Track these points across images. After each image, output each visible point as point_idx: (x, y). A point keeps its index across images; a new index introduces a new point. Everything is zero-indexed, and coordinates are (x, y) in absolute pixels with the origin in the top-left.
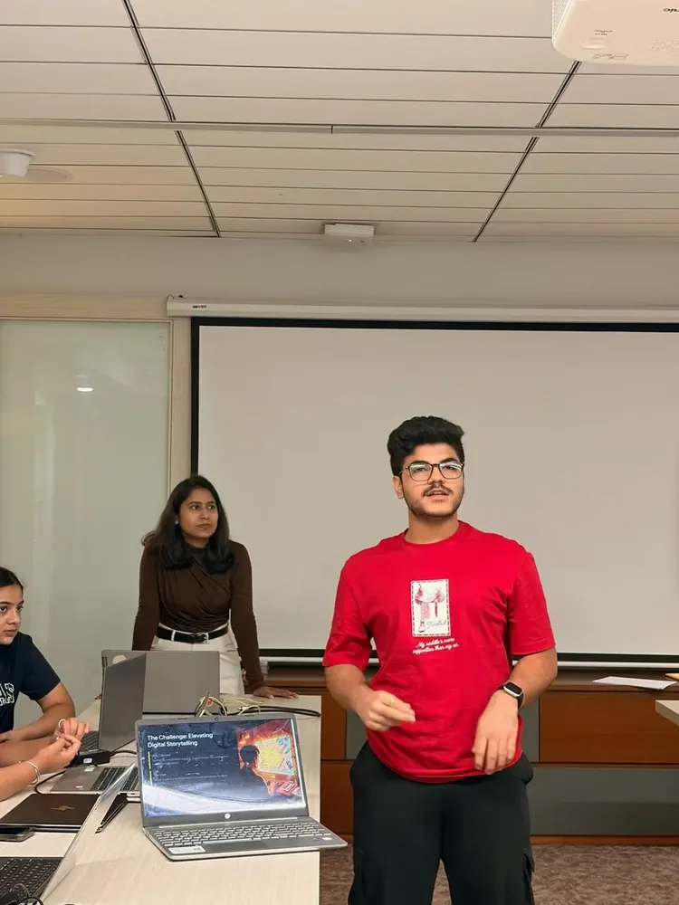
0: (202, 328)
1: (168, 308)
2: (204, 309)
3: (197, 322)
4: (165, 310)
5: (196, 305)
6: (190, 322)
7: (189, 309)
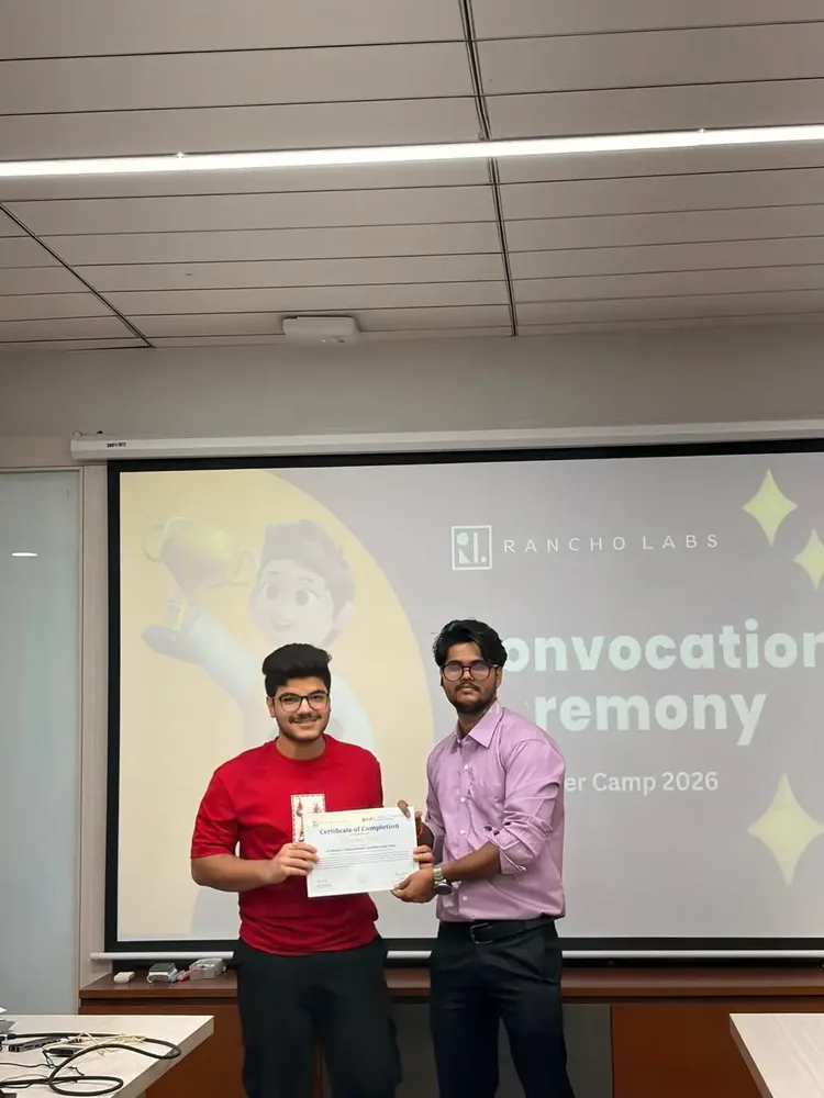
0: (123, 475)
1: (72, 449)
2: (122, 448)
3: (116, 467)
4: (69, 452)
5: (111, 442)
6: (105, 467)
7: (100, 448)
